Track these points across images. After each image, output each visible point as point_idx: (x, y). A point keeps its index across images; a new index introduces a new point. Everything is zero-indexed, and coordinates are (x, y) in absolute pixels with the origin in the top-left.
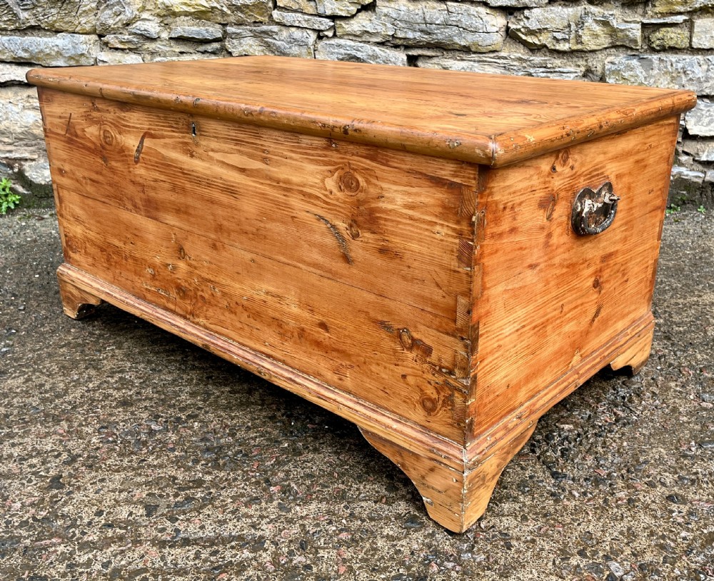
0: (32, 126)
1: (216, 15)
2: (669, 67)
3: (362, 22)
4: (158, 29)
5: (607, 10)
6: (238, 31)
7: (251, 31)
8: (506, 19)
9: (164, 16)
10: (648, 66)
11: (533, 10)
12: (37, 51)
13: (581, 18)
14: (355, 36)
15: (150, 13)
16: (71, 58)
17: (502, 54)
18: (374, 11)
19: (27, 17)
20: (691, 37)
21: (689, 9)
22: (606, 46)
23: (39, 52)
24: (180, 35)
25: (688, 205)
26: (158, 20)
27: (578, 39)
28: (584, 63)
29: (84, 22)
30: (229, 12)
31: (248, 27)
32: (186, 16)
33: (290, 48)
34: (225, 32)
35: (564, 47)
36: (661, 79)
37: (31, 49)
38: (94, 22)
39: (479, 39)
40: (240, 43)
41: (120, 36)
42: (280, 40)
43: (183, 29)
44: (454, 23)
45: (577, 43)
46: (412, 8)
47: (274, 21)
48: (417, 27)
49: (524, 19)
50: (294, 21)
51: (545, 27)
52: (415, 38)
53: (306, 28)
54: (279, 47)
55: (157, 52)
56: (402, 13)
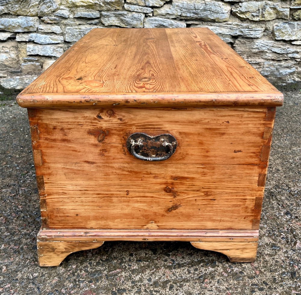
0: (4, 61)
1: (97, 7)
3: (166, 9)
4: (68, 13)
5: (275, 3)
6: (108, 14)
7: (114, 14)
8: (231, 7)
9: (71, 7)
10: (293, 27)
11: (243, 3)
12: (8, 25)
13: (264, 6)
15: (64, 6)
16: (25, 28)
17: (229, 23)
18: (172, 4)
19: (3, 9)
22: (274, 18)
23: (9, 26)
24: (79, 16)
26: (68, 9)
27: (263, 16)
28: (265, 26)
29: (32, 11)
30: (103, 5)
31: (112, 12)
32: (82, 7)
33: (133, 21)
34: (101, 14)
35: (257, 19)
36: (298, 33)
37: (5, 24)
38: (37, 11)
39: (219, 16)
40: (109, 20)
41: (50, 17)
42: (128, 18)
43: (81, 13)
44: (208, 9)
45: (262, 17)
46: (189, 2)
47: (125, 9)
48: (192, 11)
49: (240, 7)
50: (135, 9)
51: (248, 10)
52: (191, 16)
53: (140, 12)
54: (127, 21)
55: (68, 24)
56: (185, 5)
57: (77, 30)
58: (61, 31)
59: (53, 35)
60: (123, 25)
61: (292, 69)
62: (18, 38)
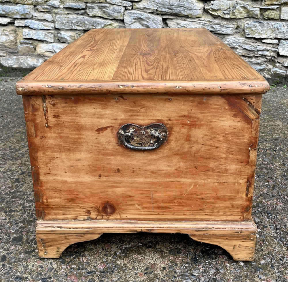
0: (4, 42)
2: (271, 26)
3: (144, 4)
4: (59, 4)
5: (246, 2)
6: (92, 6)
7: (98, 6)
8: (204, 4)
10: (263, 26)
11: (215, 1)
12: (8, 11)
13: (235, 5)
14: (141, 9)
16: (22, 15)
17: (202, 19)
20: (280, 15)
21: (279, 3)
22: (245, 17)
23: (9, 12)
24: (68, 6)
25: (279, 84)
27: (234, 14)
28: (236, 24)
31: (96, 4)
33: (114, 13)
34: (87, 6)
35: (227, 17)
36: (268, 32)
37: (6, 10)
38: (32, 1)
39: (192, 12)
40: (93, 11)
41: (43, 6)
42: (109, 10)
43: (69, 4)
44: (182, 6)
47: (107, 2)
48: (167, 7)
49: (211, 5)
50: (116, 2)
51: (220, 8)
52: (165, 11)
53: (120, 5)
54: (109, 13)
55: (58, 13)
56: (160, 1)
57: (66, 19)
58: (52, 19)
59: (46, 22)
60: (105, 16)
61: (262, 66)
62: (17, 23)
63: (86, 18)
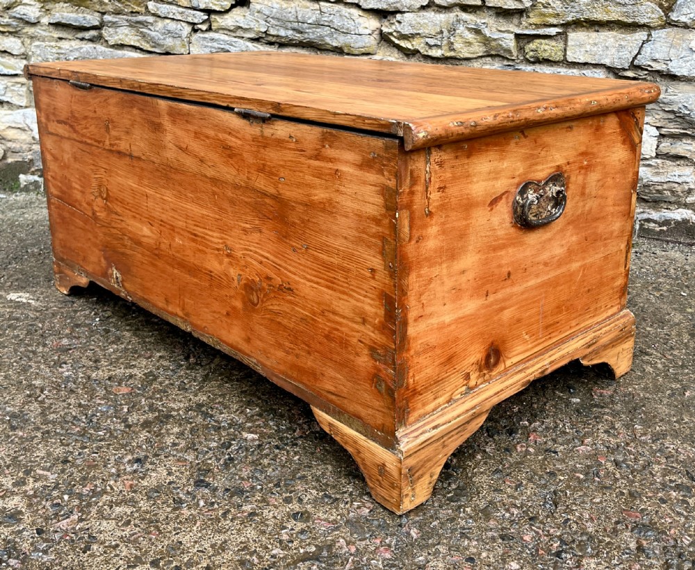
1: (95, 3)
3: (238, 17)
4: (38, 14)
5: (480, 18)
6: (115, 20)
7: (127, 20)
8: (380, 21)
9: (45, 2)
11: (405, 15)
13: (453, 24)
14: (230, 31)
17: (376, 57)
18: (249, 7)
20: (565, 50)
21: (562, 22)
22: (480, 54)
24: (57, 21)
26: (39, 5)
27: (451, 46)
30: (107, 1)
31: (125, 17)
32: (65, 2)
33: (164, 39)
34: (102, 20)
35: (436, 53)
39: (350, 41)
40: (116, 32)
42: (155, 31)
43: (62, 15)
44: (326, 24)
45: (450, 50)
46: (285, 6)
47: (149, 12)
48: (290, 25)
49: (397, 24)
50: (169, 13)
51: (418, 32)
52: (287, 36)
53: (180, 20)
54: (153, 37)
55: (36, 37)
56: (275, 10)
57: (54, 51)
58: (23, 50)
59: (7, 58)
60: (147, 47)
63: (100, 50)
